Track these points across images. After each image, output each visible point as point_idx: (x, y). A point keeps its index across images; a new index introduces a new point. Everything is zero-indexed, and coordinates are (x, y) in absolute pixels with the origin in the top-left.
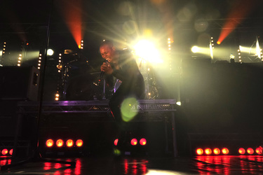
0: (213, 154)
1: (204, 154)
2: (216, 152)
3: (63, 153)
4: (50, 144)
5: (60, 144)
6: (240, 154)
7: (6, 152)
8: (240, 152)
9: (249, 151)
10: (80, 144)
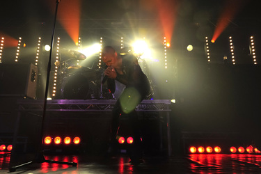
0: (205, 153)
1: (197, 153)
2: (208, 150)
3: (60, 151)
4: (48, 141)
5: (58, 141)
6: (232, 153)
7: (4, 148)
8: (232, 150)
9: (240, 150)
10: (77, 142)
